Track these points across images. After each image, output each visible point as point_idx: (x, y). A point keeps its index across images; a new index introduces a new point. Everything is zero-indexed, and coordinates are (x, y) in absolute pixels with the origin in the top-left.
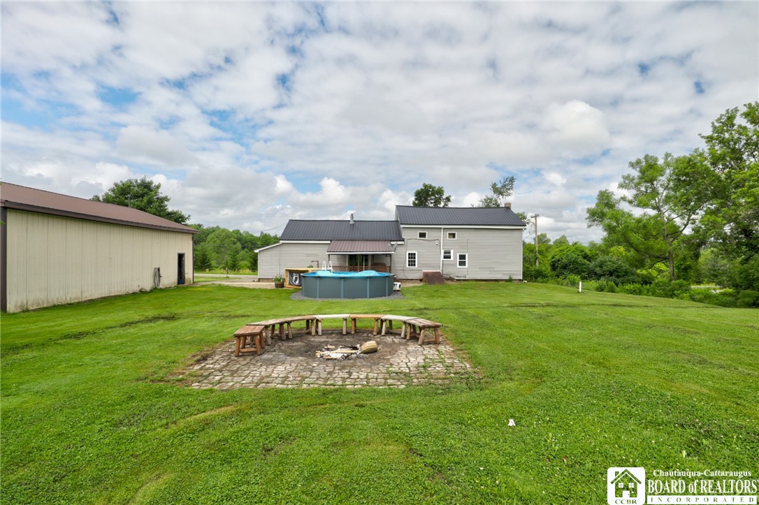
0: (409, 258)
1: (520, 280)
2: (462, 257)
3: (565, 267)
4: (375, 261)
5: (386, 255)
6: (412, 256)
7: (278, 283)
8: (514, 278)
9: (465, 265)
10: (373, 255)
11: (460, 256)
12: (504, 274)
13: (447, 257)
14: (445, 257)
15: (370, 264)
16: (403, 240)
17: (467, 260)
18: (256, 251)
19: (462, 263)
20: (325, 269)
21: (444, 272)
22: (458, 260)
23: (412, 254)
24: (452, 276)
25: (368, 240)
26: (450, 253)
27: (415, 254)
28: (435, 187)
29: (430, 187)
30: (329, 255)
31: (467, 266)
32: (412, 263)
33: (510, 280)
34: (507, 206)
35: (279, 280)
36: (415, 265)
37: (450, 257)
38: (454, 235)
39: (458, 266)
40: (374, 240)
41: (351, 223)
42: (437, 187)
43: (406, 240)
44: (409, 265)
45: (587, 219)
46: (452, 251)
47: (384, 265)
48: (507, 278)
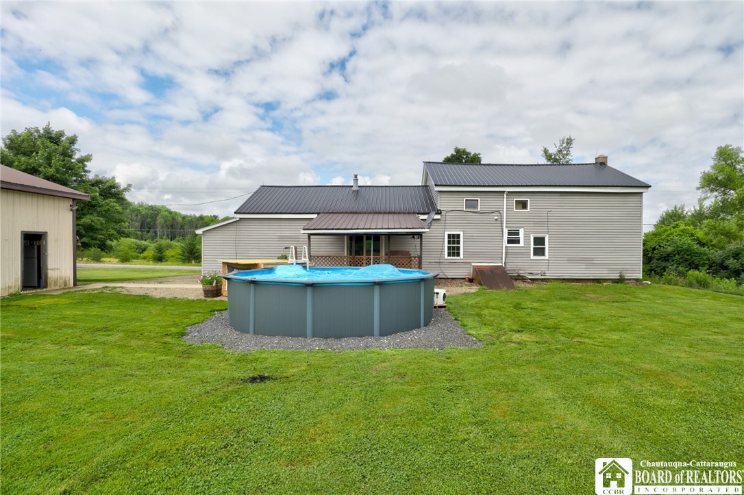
0: (449, 242)
1: (637, 280)
2: (539, 241)
3: (666, 258)
4: (393, 248)
5: (413, 235)
6: (454, 239)
7: (209, 287)
8: (628, 275)
9: (543, 254)
10: (389, 235)
11: (535, 239)
12: (610, 270)
13: (514, 239)
14: (510, 241)
15: (383, 253)
16: (439, 212)
17: (547, 246)
18: (199, 232)
19: (539, 252)
20: (294, 261)
21: (509, 267)
22: (532, 246)
23: (454, 235)
24: (522, 273)
25: (379, 213)
26: (518, 234)
27: (458, 236)
28: (469, 153)
29: (464, 152)
30: (310, 235)
31: (547, 257)
32: (454, 251)
33: (621, 280)
34: (601, 161)
35: (211, 283)
36: (458, 254)
37: (518, 242)
38: (523, 205)
39: (532, 257)
40: (389, 213)
41: (354, 188)
42: (473, 153)
43: (443, 213)
44: (449, 255)
45: (698, 189)
46: (522, 232)
47: (407, 254)
48: (616, 276)
